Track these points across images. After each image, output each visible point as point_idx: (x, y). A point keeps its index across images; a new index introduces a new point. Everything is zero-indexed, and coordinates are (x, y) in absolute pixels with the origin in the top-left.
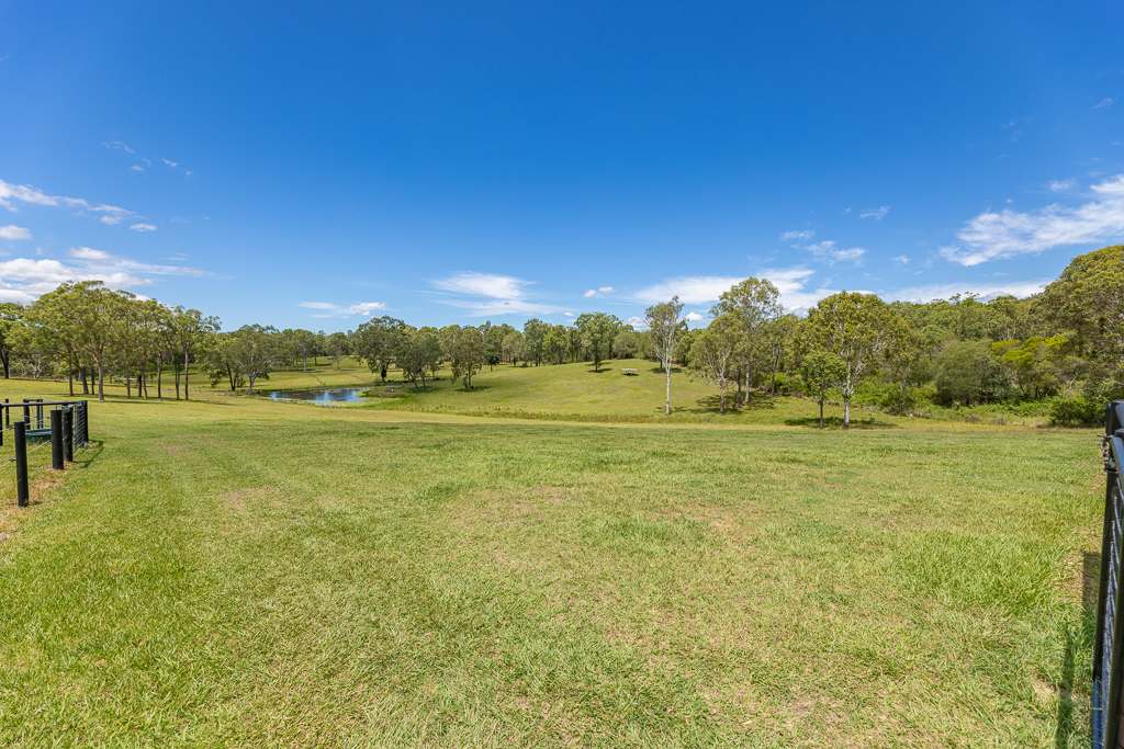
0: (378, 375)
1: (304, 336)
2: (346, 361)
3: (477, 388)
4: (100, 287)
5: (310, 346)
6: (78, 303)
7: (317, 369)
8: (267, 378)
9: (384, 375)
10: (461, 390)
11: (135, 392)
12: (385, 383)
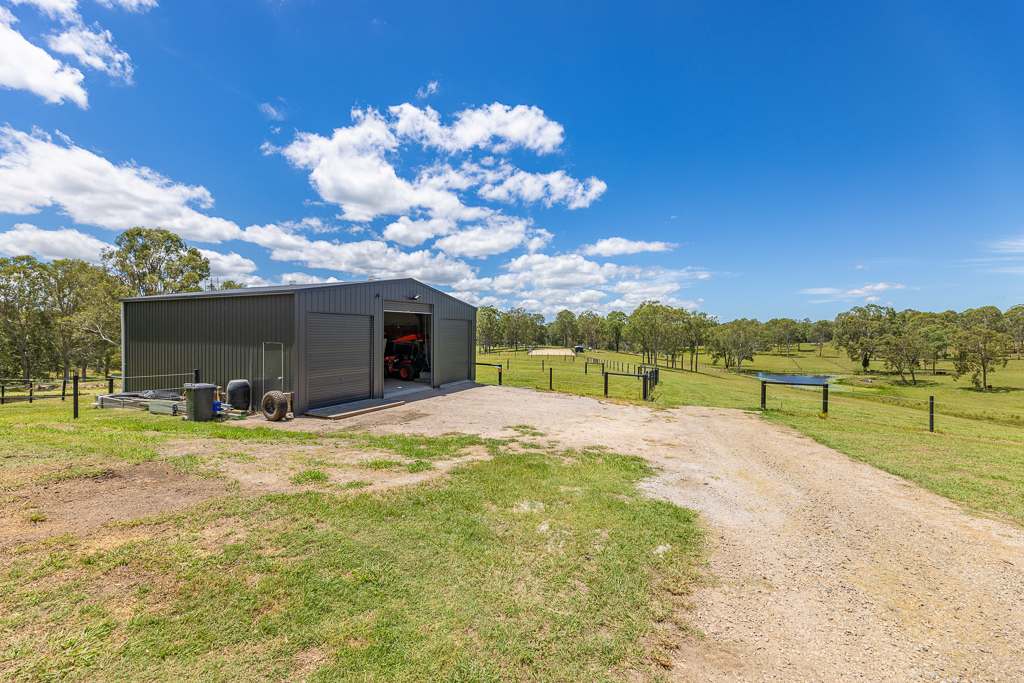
0: (859, 365)
1: (788, 324)
2: (829, 348)
3: (998, 390)
4: (658, 304)
5: (792, 333)
6: (650, 312)
7: (800, 354)
8: (752, 360)
9: (866, 363)
10: (970, 389)
11: (670, 365)
12: (866, 372)
